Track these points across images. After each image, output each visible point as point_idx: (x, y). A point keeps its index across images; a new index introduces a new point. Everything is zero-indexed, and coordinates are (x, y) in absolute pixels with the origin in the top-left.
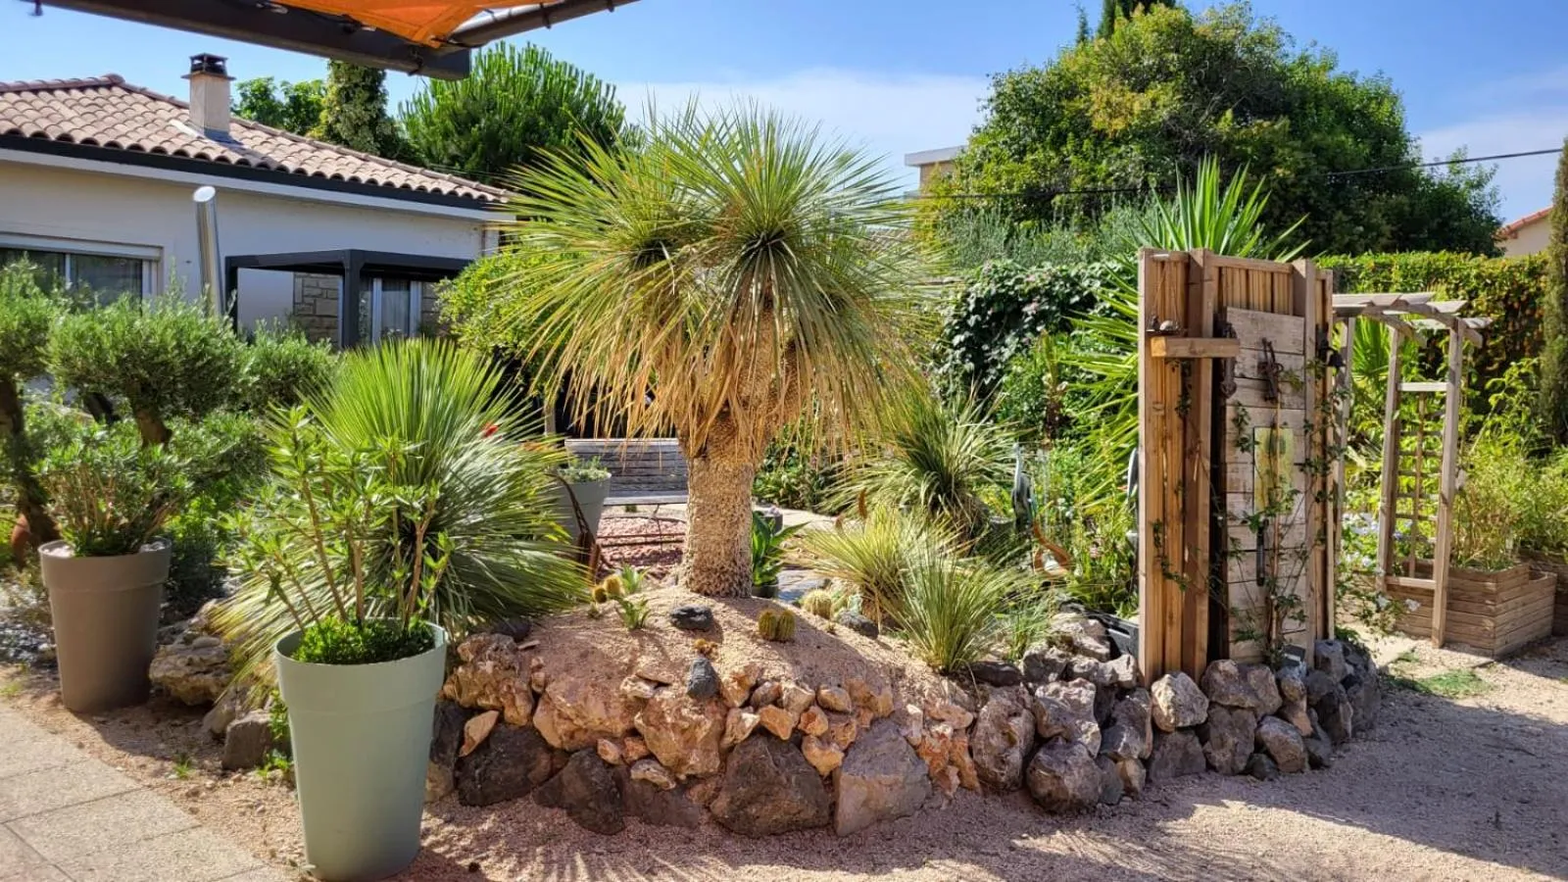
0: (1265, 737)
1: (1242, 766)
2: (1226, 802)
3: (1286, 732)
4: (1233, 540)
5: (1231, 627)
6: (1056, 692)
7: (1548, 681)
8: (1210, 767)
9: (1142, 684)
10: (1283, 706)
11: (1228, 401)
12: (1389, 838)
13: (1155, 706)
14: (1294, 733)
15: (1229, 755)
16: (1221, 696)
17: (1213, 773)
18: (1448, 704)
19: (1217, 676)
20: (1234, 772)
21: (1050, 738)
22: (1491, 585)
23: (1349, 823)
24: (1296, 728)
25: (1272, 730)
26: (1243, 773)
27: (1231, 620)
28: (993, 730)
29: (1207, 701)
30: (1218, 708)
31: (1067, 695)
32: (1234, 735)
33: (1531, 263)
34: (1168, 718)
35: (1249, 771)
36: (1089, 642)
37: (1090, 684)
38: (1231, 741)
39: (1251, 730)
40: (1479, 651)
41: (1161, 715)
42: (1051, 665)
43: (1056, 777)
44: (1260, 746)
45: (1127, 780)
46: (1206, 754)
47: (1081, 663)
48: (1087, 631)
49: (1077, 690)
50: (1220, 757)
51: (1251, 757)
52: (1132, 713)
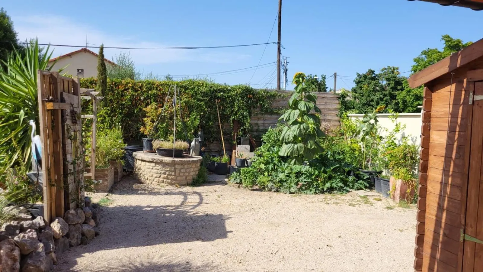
0: (84, 231)
1: (79, 242)
2: (83, 255)
3: (89, 227)
4: (70, 169)
5: (70, 198)
6: (24, 236)
7: (122, 196)
8: (71, 246)
9: (48, 225)
10: (86, 220)
11: (65, 124)
12: (131, 248)
13: (54, 231)
14: (91, 227)
15: (76, 240)
16: (72, 222)
17: (72, 248)
18: (108, 208)
19: (70, 216)
20: (78, 245)
21: (29, 254)
22: (106, 172)
23: (118, 248)
24: (91, 226)
25: (85, 228)
26: (80, 244)
27: (70, 196)
28: (7, 258)
29: (68, 224)
30: (71, 226)
31: (28, 237)
32: (76, 233)
33: (90, 80)
34: (60, 233)
35: (82, 243)
36: (23, 215)
37: (33, 230)
38: (76, 235)
39: (80, 230)
40: (105, 192)
41: (57, 234)
42: (15, 227)
43: (37, 267)
44: (83, 234)
45: (53, 259)
46: (69, 242)
47: (26, 224)
48: (21, 212)
49: (31, 233)
50: (74, 242)
51: (81, 239)
52: (47, 236)
